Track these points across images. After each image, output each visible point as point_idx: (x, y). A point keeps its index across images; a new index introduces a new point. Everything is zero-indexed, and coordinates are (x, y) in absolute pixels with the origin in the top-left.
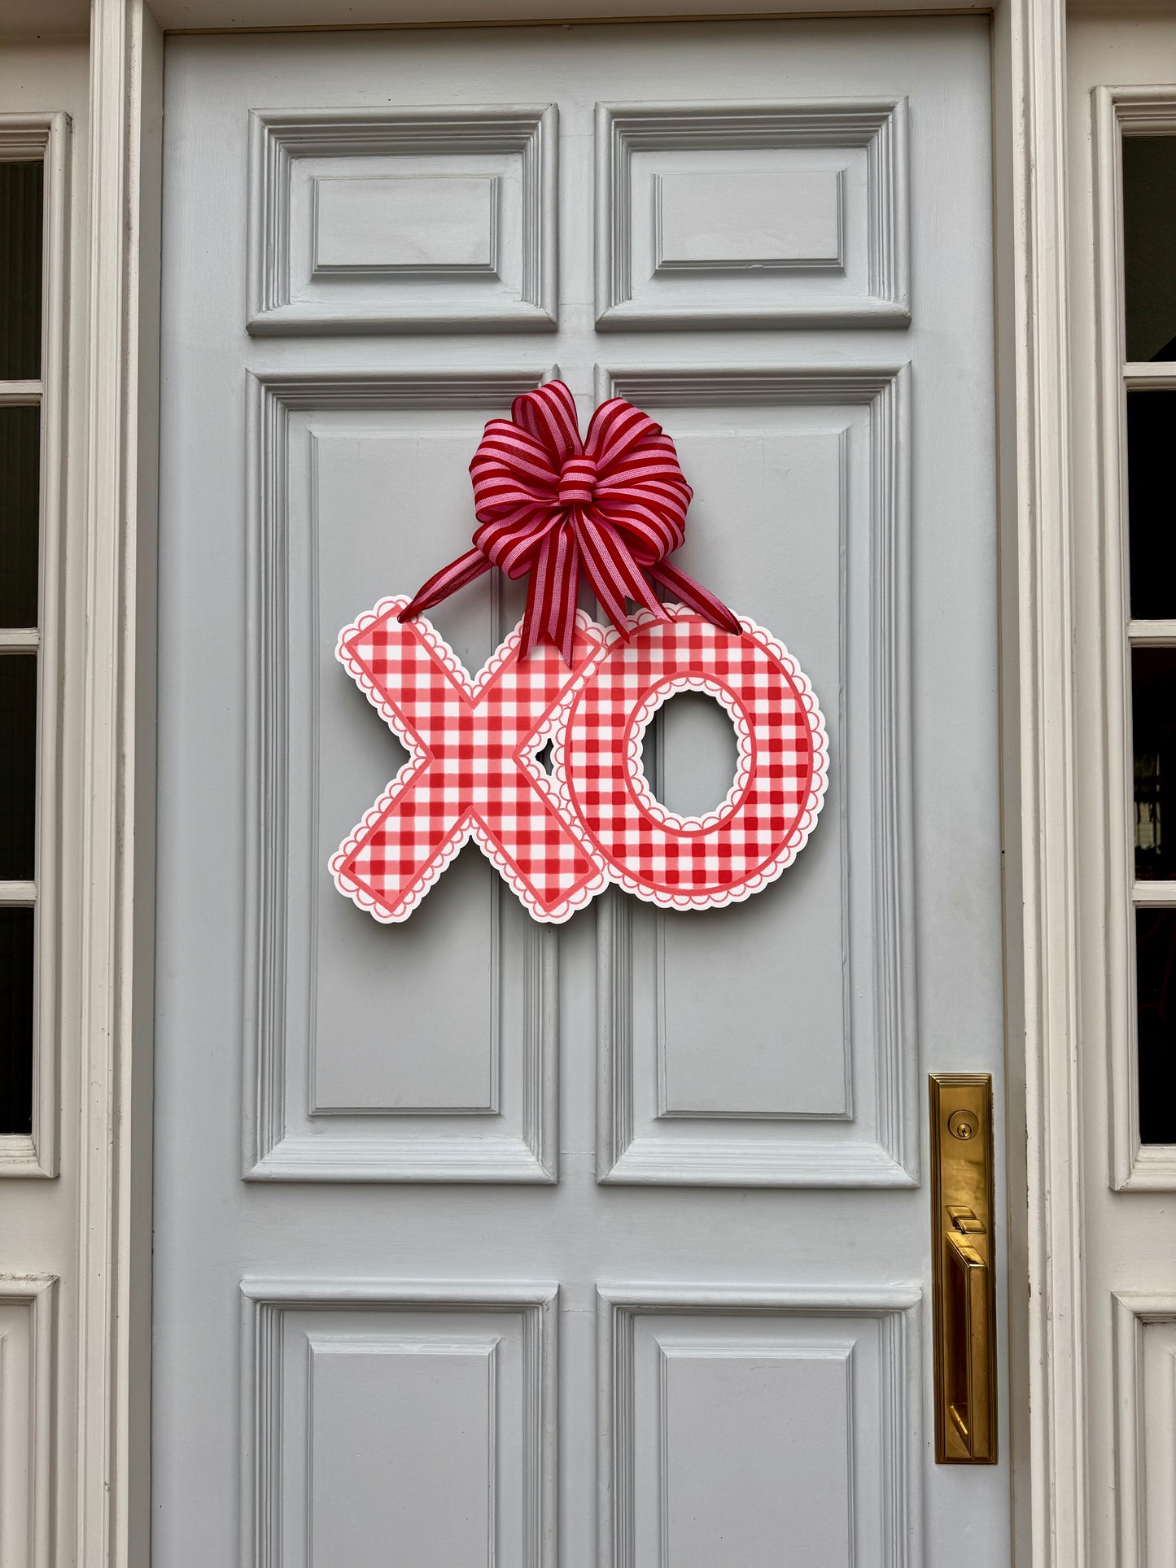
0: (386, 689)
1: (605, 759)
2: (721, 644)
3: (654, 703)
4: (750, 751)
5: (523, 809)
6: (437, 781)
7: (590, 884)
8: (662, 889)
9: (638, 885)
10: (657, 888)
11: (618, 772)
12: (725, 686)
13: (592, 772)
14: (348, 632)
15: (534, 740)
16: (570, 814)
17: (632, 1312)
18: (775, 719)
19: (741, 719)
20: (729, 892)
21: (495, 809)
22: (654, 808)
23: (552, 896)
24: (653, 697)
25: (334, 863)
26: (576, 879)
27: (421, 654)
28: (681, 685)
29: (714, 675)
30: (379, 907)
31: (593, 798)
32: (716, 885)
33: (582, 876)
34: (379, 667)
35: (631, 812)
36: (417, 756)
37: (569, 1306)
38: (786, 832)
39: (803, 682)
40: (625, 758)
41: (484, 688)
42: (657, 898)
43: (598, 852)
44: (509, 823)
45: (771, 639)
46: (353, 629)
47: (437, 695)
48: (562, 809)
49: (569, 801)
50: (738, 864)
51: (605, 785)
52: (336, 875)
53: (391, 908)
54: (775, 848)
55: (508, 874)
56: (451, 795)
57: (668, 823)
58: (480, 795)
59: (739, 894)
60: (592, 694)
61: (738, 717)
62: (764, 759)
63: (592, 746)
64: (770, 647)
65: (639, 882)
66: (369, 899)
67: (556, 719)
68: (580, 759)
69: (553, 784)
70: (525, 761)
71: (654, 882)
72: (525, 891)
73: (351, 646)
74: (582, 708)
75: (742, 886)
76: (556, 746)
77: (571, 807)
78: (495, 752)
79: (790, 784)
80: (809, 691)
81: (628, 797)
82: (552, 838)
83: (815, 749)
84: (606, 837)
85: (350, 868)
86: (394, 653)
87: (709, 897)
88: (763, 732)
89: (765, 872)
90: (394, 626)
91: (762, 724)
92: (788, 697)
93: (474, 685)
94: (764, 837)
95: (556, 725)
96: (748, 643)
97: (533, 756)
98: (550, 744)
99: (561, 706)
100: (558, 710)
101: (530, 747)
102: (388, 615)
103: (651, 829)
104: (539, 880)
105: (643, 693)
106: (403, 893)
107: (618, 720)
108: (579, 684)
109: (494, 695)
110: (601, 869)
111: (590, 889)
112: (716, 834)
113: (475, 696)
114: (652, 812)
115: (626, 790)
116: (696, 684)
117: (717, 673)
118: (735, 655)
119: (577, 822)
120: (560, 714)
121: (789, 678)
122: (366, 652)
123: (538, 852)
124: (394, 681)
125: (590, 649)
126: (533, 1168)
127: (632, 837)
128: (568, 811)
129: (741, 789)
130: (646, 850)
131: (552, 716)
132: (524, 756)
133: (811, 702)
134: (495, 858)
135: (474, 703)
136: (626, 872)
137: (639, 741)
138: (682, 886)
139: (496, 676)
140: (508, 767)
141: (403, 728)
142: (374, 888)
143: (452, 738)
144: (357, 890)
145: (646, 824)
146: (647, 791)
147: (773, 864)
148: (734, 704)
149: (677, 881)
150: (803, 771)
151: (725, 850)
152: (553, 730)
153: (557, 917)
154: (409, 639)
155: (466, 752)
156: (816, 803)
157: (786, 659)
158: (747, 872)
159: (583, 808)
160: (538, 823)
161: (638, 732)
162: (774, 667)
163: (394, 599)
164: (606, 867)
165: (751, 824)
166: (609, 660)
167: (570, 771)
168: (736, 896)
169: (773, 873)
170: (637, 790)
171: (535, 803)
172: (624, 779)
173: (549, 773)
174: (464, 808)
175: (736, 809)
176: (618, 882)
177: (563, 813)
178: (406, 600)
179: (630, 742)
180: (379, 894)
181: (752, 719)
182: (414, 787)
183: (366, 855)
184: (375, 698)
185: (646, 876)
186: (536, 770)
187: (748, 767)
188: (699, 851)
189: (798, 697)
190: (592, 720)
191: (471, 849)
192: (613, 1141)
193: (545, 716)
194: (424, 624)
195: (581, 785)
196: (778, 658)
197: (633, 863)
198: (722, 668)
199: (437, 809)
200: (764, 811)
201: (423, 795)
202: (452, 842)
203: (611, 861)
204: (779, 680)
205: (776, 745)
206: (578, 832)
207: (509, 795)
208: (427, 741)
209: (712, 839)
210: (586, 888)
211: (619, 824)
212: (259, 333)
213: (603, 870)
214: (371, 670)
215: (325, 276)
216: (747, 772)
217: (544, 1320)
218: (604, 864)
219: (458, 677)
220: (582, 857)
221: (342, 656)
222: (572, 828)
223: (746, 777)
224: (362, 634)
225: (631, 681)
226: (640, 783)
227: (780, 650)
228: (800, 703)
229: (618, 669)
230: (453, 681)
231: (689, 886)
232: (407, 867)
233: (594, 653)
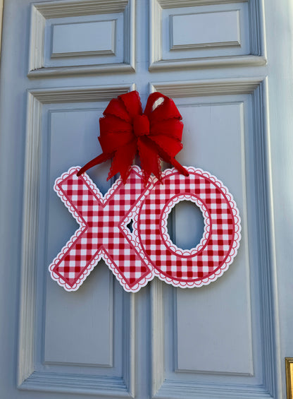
0: (72, 201)
1: (153, 227)
2: (197, 182)
3: (172, 205)
4: (209, 224)
5: (122, 246)
6: (90, 236)
7: (147, 277)
8: (175, 279)
10: (173, 279)
11: (158, 232)
12: (199, 199)
13: (148, 232)
14: (58, 180)
15: (126, 220)
16: (139, 248)
18: (219, 211)
19: (205, 211)
20: (202, 281)
21: (111, 246)
22: (172, 246)
23: (132, 282)
24: (171, 203)
25: (51, 267)
26: (141, 274)
27: (85, 188)
28: (182, 198)
30: (67, 285)
31: (148, 242)
32: (197, 278)
33: (144, 273)
34: (70, 193)
35: (163, 248)
36: (82, 226)
38: (224, 257)
39: (230, 196)
40: (160, 226)
41: (108, 200)
42: (173, 283)
43: (150, 264)
44: (116, 252)
45: (217, 180)
46: (60, 179)
47: (90, 203)
48: (137, 246)
49: (139, 243)
50: (205, 269)
51: (153, 237)
52: (51, 272)
53: (71, 285)
54: (221, 263)
55: (115, 272)
56: (95, 241)
57: (177, 252)
58: (106, 241)
59: (206, 282)
60: (148, 202)
62: (215, 227)
63: (148, 222)
64: (216, 183)
65: (166, 276)
66: (63, 282)
67: (134, 212)
68: (143, 227)
69: (133, 236)
70: (122, 228)
71: (172, 276)
72: (122, 279)
73: (60, 185)
74: (144, 207)
75: (207, 278)
76: (134, 222)
77: (140, 246)
78: (111, 224)
79: (226, 237)
80: (232, 200)
81: (162, 242)
82: (132, 258)
83: (235, 223)
84: (153, 258)
85: (57, 270)
86: (75, 187)
87: (194, 283)
88: (214, 216)
89: (217, 273)
90: (75, 178)
91: (214, 213)
92: (224, 203)
93: (104, 199)
94: (216, 259)
95: (134, 214)
97: (125, 226)
98: (132, 221)
99: (136, 206)
100: (135, 208)
101: (125, 222)
102: (73, 174)
103: (171, 255)
104: (127, 275)
105: (167, 201)
106: (76, 279)
107: (158, 212)
108: (143, 198)
109: (111, 203)
110: (151, 271)
111: (147, 279)
112: (196, 257)
113: (104, 203)
114: (171, 248)
115: (161, 239)
116: (187, 198)
117: (196, 193)
118: (203, 186)
119: (142, 252)
121: (224, 195)
122: (65, 187)
123: (127, 263)
124: (75, 198)
127: (163, 258)
129: (206, 239)
130: (169, 263)
131: (133, 210)
132: (122, 226)
133: (233, 204)
134: (110, 266)
135: (104, 206)
136: (161, 272)
137: (166, 220)
138: (183, 278)
139: (112, 195)
140: (116, 230)
141: (78, 216)
142: (65, 277)
143: (95, 219)
144: (59, 278)
145: (169, 252)
146: (169, 239)
147: (219, 270)
148: (202, 205)
149: (181, 276)
150: (231, 232)
151: (200, 264)
152: (133, 216)
153: (134, 290)
154: (81, 182)
155: (101, 224)
156: (236, 245)
157: (223, 187)
158: (209, 273)
159: (144, 246)
160: (127, 252)
161: (165, 216)
162: (218, 191)
163: (76, 167)
165: (210, 253)
166: (154, 189)
167: (140, 232)
169: (220, 273)
170: (165, 239)
171: (126, 244)
172: (160, 235)
173: (131, 232)
174: (100, 246)
175: (204, 247)
176: (158, 276)
177: (137, 248)
178: (79, 168)
179: (162, 220)
180: (67, 280)
181: (210, 211)
182: (81, 238)
183: (62, 265)
184: (67, 205)
185: (169, 274)
186: (127, 230)
187: (208, 230)
188: (190, 264)
189: (228, 202)
190: (148, 212)
191: (102, 262)
193: (130, 211)
194: (86, 176)
195: (144, 237)
196: (220, 187)
197: (164, 268)
198: (198, 191)
199: (89, 247)
200: (215, 248)
201: (84, 241)
202: (95, 259)
203: (155, 267)
204: (220, 196)
205: (219, 222)
206: (142, 256)
207: (116, 241)
208: (86, 221)
209: (195, 259)
210: (145, 278)
211: (158, 253)
214: (66, 194)
216: (208, 232)
218: (153, 269)
219: (98, 196)
220: (144, 266)
221: (56, 189)
222: (140, 254)
223: (208, 234)
224: (64, 181)
225: (163, 197)
226: (166, 237)
227: (220, 184)
228: (229, 205)
229: (158, 192)
230: (96, 197)
231: (186, 278)
232: (78, 269)
233: (149, 186)
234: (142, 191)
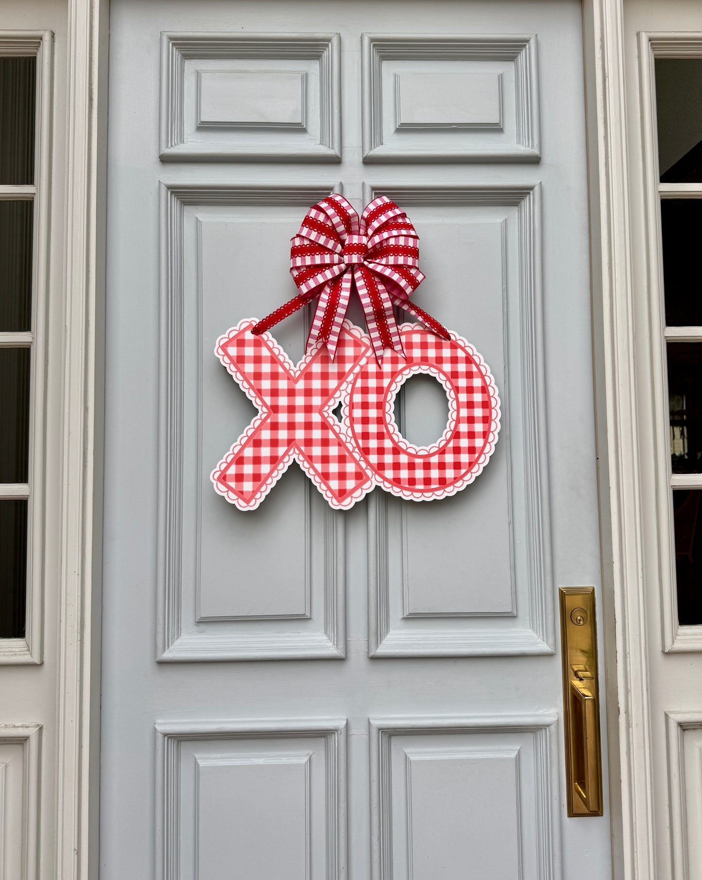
0: (244, 373)
1: (373, 413)
2: (439, 346)
3: (401, 380)
4: (456, 408)
5: (325, 442)
6: (275, 426)
7: (365, 486)
8: (406, 489)
9: (392, 487)
10: (403, 488)
11: (380, 421)
12: (441, 371)
13: (365, 421)
14: (222, 340)
15: (331, 402)
16: (352, 445)
17: (390, 733)
18: (470, 390)
19: (451, 390)
20: (444, 491)
21: (309, 442)
22: (401, 442)
23: (342, 494)
24: (399, 378)
25: (214, 475)
26: (356, 483)
27: (265, 352)
28: (416, 370)
29: (435, 364)
30: (241, 501)
31: (366, 436)
32: (437, 486)
34: (240, 360)
35: (388, 444)
36: (263, 412)
37: (353, 731)
38: (477, 455)
39: (485, 369)
40: (384, 413)
41: (302, 372)
42: (403, 494)
43: (369, 467)
44: (317, 451)
45: (467, 344)
46: (225, 338)
47: (274, 376)
48: (348, 442)
49: (352, 438)
50: (450, 474)
51: (373, 428)
52: (215, 482)
53: (248, 501)
54: (471, 464)
55: (316, 481)
56: (283, 434)
57: (409, 450)
58: (300, 434)
59: (450, 491)
60: (365, 375)
61: (449, 389)
62: (464, 413)
63: (365, 405)
64: (467, 349)
65: (393, 485)
66: (234, 497)
67: (343, 390)
68: (358, 413)
69: (342, 428)
70: (326, 415)
71: (401, 485)
72: (326, 491)
73: (224, 347)
74: (359, 384)
75: (452, 487)
76: (344, 405)
77: (353, 441)
78: (308, 409)
79: (479, 427)
80: (489, 374)
81: (386, 435)
82: (342, 459)
83: (493, 407)
84: (373, 459)
85: (223, 478)
86: (249, 351)
87: (433, 493)
88: (463, 398)
89: (465, 478)
90: (249, 336)
91: (462, 393)
92: (477, 377)
93: (296, 370)
94: (464, 458)
95: (344, 394)
96: (454, 346)
97: (330, 411)
98: (340, 405)
99: (347, 382)
100: (345, 385)
101: (329, 406)
102: (245, 329)
103: (399, 454)
104: (334, 484)
105: (394, 375)
106: (254, 492)
107: (380, 390)
108: (357, 370)
109: (308, 376)
110: (370, 477)
111: (364, 489)
112: (437, 456)
113: (296, 376)
114: (400, 444)
115: (385, 431)
116: (424, 369)
117: (436, 363)
118: (446, 353)
119: (357, 450)
120: (346, 387)
121: (477, 366)
122: (233, 351)
123: (334, 468)
124: (249, 368)
125: (363, 349)
126: (331, 650)
127: (388, 459)
128: (351, 444)
129: (451, 430)
130: (396, 466)
131: (341, 388)
132: (325, 411)
133: (490, 380)
134: (308, 471)
135: (296, 381)
136: (385, 479)
137: (392, 402)
138: (418, 487)
139: (309, 365)
140: (316, 418)
141: (255, 395)
142: (237, 490)
143: (283, 401)
144: (227, 491)
145: (396, 451)
146: (397, 431)
147: (469, 474)
148: (446, 381)
149: (415, 484)
150: (486, 420)
151: (442, 466)
152: (342, 396)
153: (345, 506)
154: (258, 344)
155: (291, 409)
156: (494, 438)
157: (475, 355)
158: (455, 478)
159: (360, 441)
160: (333, 451)
161: (391, 397)
162: (469, 360)
163: (249, 320)
164: (374, 476)
165: (457, 450)
167: (352, 420)
168: (448, 492)
169: (470, 479)
170: (391, 431)
171: (332, 439)
172: (384, 425)
173: (340, 421)
174: (290, 442)
175: (448, 442)
176: (381, 485)
177: (348, 445)
178: (256, 321)
179: (387, 403)
180: (240, 494)
181: (457, 390)
182: (261, 430)
183: (232, 470)
184: (238, 378)
185: (397, 481)
186: (332, 419)
187: (455, 417)
188: (427, 466)
189: (483, 377)
190: (365, 390)
191: (295, 466)
192: (378, 632)
193: (337, 388)
194: (267, 336)
195: (358, 428)
196: (471, 355)
197: (389, 474)
198: (439, 360)
199: (274, 443)
200: (464, 443)
201: (266, 435)
202: (283, 462)
203: (376, 473)
204: (472, 367)
205: (470, 405)
206: (357, 456)
207: (317, 434)
208: (269, 404)
209: (434, 460)
210: (362, 489)
211: (381, 451)
212: (166, 160)
213: (372, 478)
214: (236, 361)
215: (205, 127)
216: (454, 420)
217: (338, 740)
218: (373, 475)
219: (286, 365)
220: (359, 471)
221: (219, 353)
222: (354, 454)
223: (454, 423)
224: (230, 340)
226: (393, 427)
227: (472, 350)
228: (484, 381)
230: (284, 368)
231: (421, 487)
233: (366, 351)
234: (356, 359)
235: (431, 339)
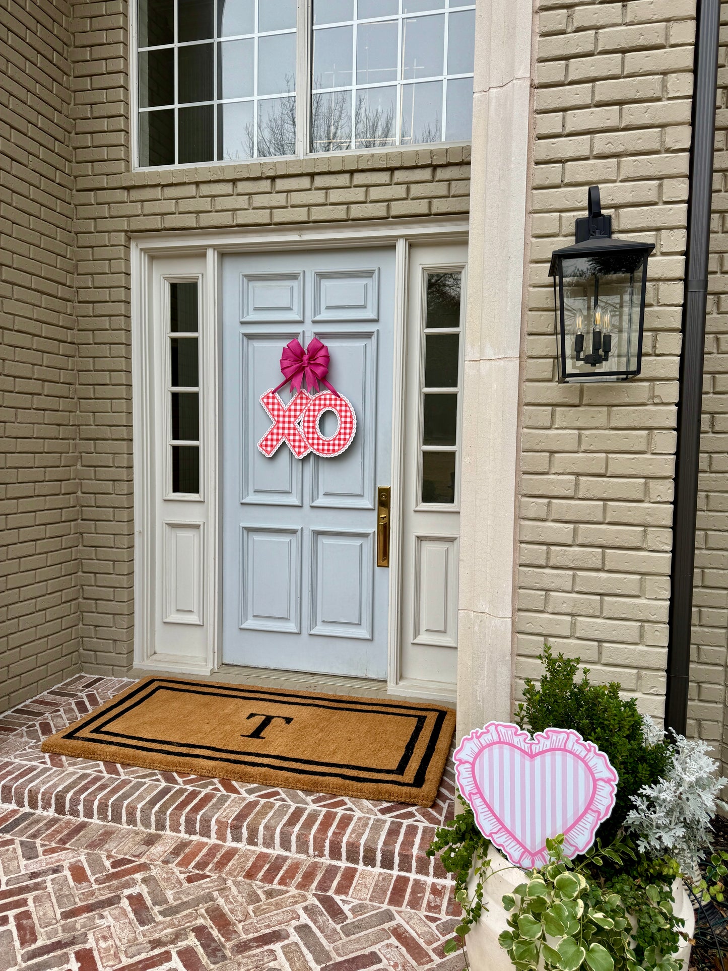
1: (311, 424)
2: (336, 400)
3: (322, 412)
4: (340, 424)
5: (294, 435)
6: (278, 428)
7: (307, 451)
8: (321, 453)
9: (316, 452)
11: (314, 427)
12: (336, 409)
13: (308, 427)
15: (297, 420)
16: (304, 436)
18: (346, 417)
20: (334, 454)
21: (289, 434)
23: (299, 453)
25: (258, 444)
26: (304, 450)
27: (276, 401)
28: (327, 409)
29: (334, 407)
30: (267, 454)
31: (308, 433)
32: (332, 452)
34: (268, 404)
35: (316, 436)
36: (274, 423)
37: (304, 531)
38: (346, 441)
39: (352, 409)
40: (315, 424)
41: (288, 408)
43: (309, 444)
44: (292, 438)
45: (346, 399)
47: (279, 410)
48: (302, 435)
50: (336, 448)
51: (311, 430)
52: (259, 447)
53: (269, 454)
54: (344, 445)
55: (291, 448)
56: (281, 431)
57: (323, 439)
58: (286, 431)
59: (336, 454)
60: (309, 410)
61: (338, 416)
62: (343, 425)
63: (309, 422)
64: (346, 401)
67: (302, 416)
68: (306, 424)
69: (300, 429)
71: (320, 451)
72: (294, 452)
73: (262, 399)
74: (307, 413)
77: (304, 434)
78: (289, 422)
79: (348, 431)
80: (353, 411)
81: (315, 433)
82: (300, 441)
83: (353, 423)
84: (310, 441)
85: (261, 446)
86: (271, 401)
87: (330, 455)
88: (343, 420)
90: (271, 395)
91: (343, 418)
92: (349, 412)
93: (286, 408)
94: (342, 442)
96: (341, 400)
97: (297, 423)
98: (300, 421)
100: (302, 414)
102: (270, 392)
105: (319, 410)
106: (271, 451)
107: (314, 416)
108: (307, 408)
109: (290, 410)
113: (286, 410)
114: (320, 436)
115: (315, 431)
116: (330, 409)
118: (338, 402)
119: (305, 438)
121: (349, 408)
122: (265, 400)
123: (297, 444)
124: (270, 407)
127: (316, 441)
129: (338, 432)
130: (318, 444)
132: (295, 423)
134: (289, 445)
135: (286, 412)
136: (314, 449)
137: (318, 421)
139: (290, 406)
140: (292, 426)
141: (272, 417)
143: (281, 419)
144: (263, 450)
145: (318, 439)
146: (319, 432)
147: (343, 448)
148: (337, 413)
149: (324, 451)
150: (351, 428)
151: (334, 445)
152: (301, 418)
153: (300, 457)
154: (274, 398)
155: (284, 422)
156: (353, 435)
158: (338, 450)
159: (306, 435)
160: (297, 438)
161: (318, 419)
162: (346, 405)
163: (271, 389)
165: (340, 439)
166: (313, 403)
167: (304, 427)
169: (343, 450)
171: (297, 433)
172: (315, 429)
174: (283, 434)
175: (337, 436)
176: (313, 451)
178: (273, 389)
179: (316, 421)
180: (266, 451)
181: (341, 416)
182: (274, 429)
183: (264, 443)
184: (267, 410)
185: (318, 450)
186: (297, 426)
188: (329, 445)
189: (351, 412)
190: (309, 416)
191: (284, 443)
193: (300, 415)
194: (276, 395)
195: (306, 430)
197: (316, 447)
198: (336, 405)
199: (278, 434)
200: (342, 437)
201: (275, 431)
202: (281, 441)
203: (311, 446)
204: (347, 408)
205: (346, 422)
206: (305, 440)
207: (292, 431)
208: (276, 420)
209: (331, 442)
211: (313, 439)
212: (242, 323)
213: (310, 448)
214: (266, 404)
215: (256, 310)
216: (339, 428)
219: (283, 406)
220: (306, 445)
221: (261, 401)
224: (264, 396)
225: (317, 408)
226: (318, 430)
227: (348, 402)
229: (314, 405)
231: (326, 452)
232: (272, 446)
233: (310, 401)
234: (306, 404)
235: (333, 397)
